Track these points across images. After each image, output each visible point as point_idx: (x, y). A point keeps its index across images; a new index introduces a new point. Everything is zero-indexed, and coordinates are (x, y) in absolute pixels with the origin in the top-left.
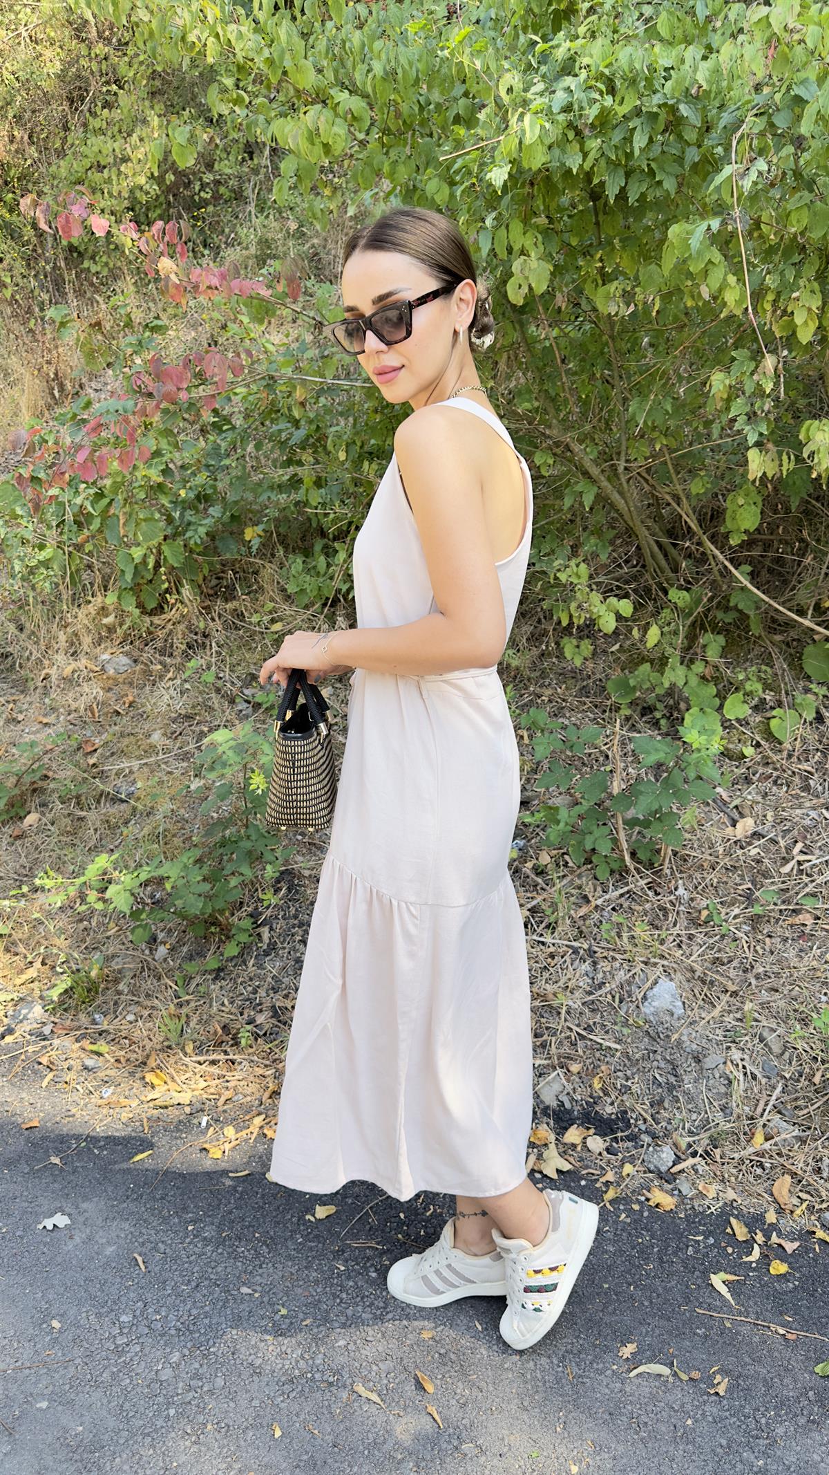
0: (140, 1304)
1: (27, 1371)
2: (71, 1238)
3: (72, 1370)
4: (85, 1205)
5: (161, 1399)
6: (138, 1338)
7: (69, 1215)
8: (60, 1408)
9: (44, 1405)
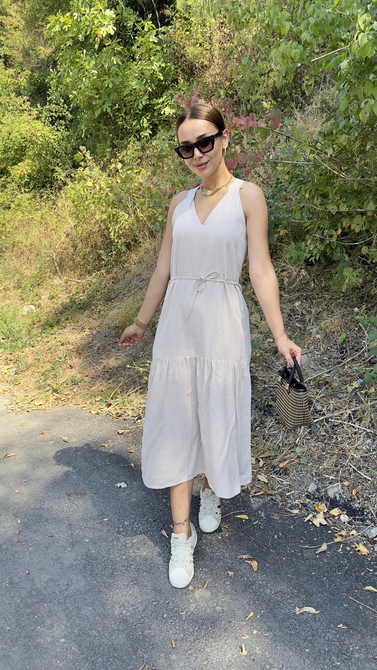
0: (133, 520)
1: (88, 529)
2: (124, 492)
3: (101, 533)
4: (134, 483)
5: (123, 552)
6: (127, 530)
7: (127, 484)
8: (91, 543)
9: (87, 541)
